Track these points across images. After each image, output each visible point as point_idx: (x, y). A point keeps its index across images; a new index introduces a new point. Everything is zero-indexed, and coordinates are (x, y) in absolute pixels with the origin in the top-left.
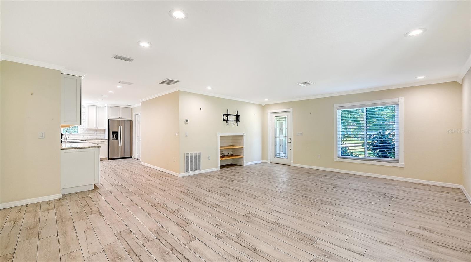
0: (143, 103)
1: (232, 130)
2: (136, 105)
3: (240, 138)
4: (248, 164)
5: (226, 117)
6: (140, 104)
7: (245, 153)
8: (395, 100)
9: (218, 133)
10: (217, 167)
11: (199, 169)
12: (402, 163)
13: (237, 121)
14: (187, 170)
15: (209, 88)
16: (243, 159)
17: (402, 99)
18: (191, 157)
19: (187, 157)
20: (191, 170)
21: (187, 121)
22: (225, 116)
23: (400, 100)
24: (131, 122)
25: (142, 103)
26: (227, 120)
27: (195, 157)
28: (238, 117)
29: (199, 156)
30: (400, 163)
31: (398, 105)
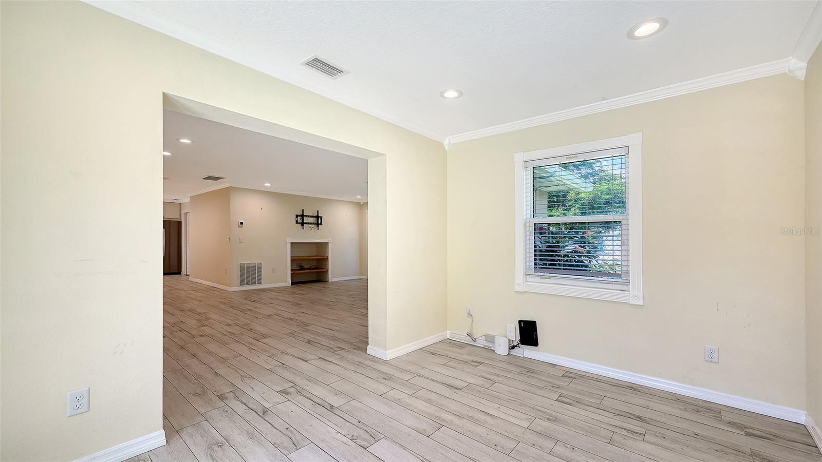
0: (192, 198)
1: (310, 236)
2: (185, 200)
3: (322, 246)
4: (337, 280)
5: (301, 219)
6: (188, 200)
7: (331, 266)
9: (288, 239)
10: (286, 281)
11: (259, 282)
13: (318, 224)
14: (242, 284)
15: (268, 185)
16: (328, 273)
18: (248, 268)
19: (242, 268)
20: (248, 284)
21: (242, 223)
22: (299, 218)
24: (179, 223)
25: (190, 197)
26: (303, 224)
27: (254, 267)
28: (320, 219)
29: (260, 268)
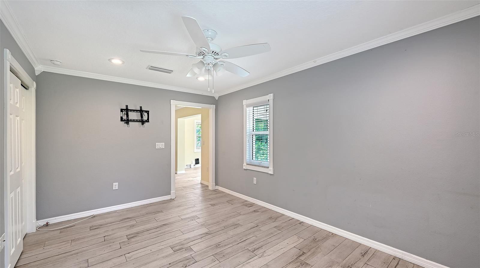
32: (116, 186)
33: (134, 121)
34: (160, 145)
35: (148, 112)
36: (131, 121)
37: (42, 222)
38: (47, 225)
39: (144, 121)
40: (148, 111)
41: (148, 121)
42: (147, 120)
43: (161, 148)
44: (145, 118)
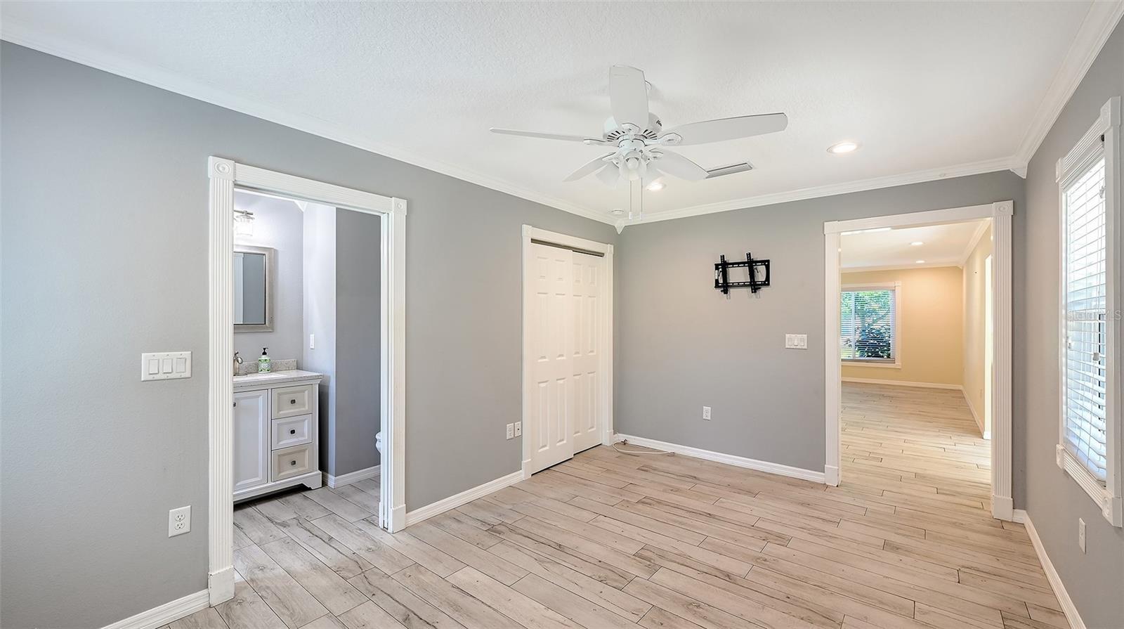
8: (891, 284)
12: (898, 364)
17: (898, 284)
23: (896, 285)
30: (896, 363)
31: (894, 290)
32: (707, 412)
33: (739, 285)
34: (796, 340)
35: (766, 263)
36: (733, 286)
37: (621, 437)
38: (624, 443)
39: (759, 285)
40: (768, 261)
41: (767, 282)
42: (764, 282)
43: (797, 347)
44: (761, 277)
